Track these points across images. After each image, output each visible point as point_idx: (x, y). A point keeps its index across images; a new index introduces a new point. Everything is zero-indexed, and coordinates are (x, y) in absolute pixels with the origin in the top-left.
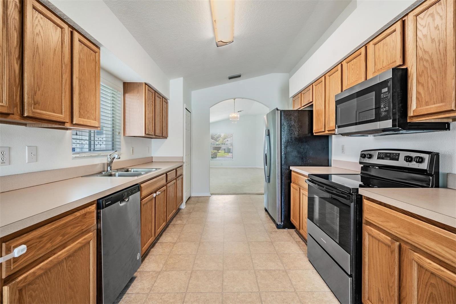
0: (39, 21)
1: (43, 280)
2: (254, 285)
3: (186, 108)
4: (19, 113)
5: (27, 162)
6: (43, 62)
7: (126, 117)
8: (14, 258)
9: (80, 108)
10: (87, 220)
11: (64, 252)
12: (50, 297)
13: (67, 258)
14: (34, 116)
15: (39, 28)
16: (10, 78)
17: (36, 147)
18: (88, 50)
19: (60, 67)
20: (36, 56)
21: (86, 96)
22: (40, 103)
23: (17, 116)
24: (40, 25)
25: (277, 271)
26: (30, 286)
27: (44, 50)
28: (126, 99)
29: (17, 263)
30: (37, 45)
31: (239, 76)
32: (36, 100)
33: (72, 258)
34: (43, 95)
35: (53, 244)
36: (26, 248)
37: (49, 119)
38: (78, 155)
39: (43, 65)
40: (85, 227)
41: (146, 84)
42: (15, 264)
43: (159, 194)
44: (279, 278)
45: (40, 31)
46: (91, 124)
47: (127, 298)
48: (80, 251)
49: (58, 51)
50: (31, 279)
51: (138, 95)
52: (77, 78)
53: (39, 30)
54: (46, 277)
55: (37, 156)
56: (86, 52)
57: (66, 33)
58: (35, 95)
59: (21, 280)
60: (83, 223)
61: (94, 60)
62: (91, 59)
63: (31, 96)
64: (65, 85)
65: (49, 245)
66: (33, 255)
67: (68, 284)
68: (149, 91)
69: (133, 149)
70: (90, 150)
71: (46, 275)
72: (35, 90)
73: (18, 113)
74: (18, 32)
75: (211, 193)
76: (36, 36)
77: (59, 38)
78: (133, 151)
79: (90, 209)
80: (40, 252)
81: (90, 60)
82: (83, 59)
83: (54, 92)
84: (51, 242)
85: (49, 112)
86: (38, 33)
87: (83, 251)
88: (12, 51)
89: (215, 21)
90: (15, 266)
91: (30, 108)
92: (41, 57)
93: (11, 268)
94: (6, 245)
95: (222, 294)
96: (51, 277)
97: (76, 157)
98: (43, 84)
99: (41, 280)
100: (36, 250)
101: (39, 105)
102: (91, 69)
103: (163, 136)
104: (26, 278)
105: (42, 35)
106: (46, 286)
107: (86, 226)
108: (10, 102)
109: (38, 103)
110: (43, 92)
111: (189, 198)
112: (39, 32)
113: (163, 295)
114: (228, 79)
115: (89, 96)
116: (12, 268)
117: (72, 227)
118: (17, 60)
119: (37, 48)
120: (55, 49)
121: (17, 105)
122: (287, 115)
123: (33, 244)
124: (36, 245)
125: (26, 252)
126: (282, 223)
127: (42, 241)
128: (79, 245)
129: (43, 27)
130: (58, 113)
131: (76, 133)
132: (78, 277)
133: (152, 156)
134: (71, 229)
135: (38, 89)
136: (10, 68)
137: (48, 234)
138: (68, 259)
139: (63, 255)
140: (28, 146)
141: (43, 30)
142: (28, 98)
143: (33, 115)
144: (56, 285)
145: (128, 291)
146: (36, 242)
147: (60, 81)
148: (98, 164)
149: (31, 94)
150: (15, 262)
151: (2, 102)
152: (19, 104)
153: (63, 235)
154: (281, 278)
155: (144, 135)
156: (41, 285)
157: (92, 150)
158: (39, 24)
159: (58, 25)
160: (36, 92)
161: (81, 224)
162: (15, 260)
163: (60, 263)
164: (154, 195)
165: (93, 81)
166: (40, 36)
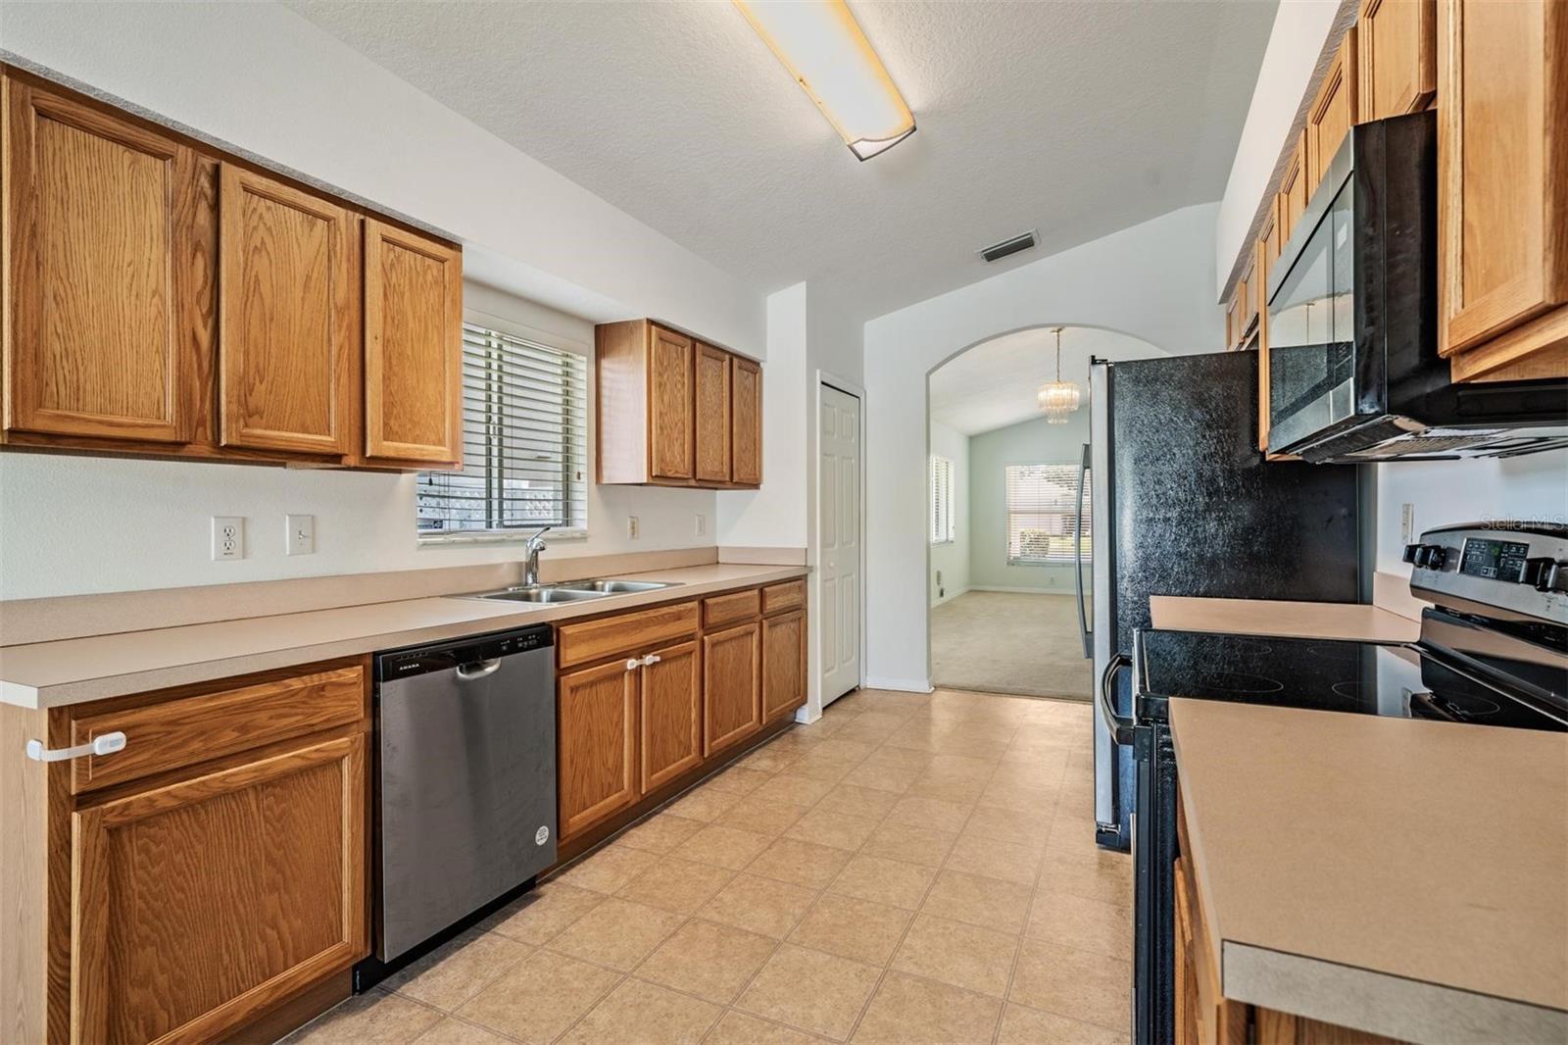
0: (261, 217)
1: (182, 824)
2: (846, 1017)
3: (823, 383)
4: (210, 438)
5: (288, 553)
6: (272, 314)
7: (605, 428)
8: (95, 756)
9: (387, 416)
10: (329, 704)
11: (246, 772)
12: (206, 869)
13: (259, 788)
14: (244, 443)
15: (262, 231)
16: (180, 363)
17: (313, 517)
18: (415, 259)
19: (324, 319)
20: (253, 301)
21: (410, 381)
22: (263, 412)
23: (206, 447)
24: (265, 224)
25: (968, 998)
26: (143, 827)
27: (274, 283)
28: (604, 373)
29: (103, 769)
30: (256, 276)
31: (1027, 244)
32: (251, 406)
33: (278, 790)
34: (274, 392)
35: (211, 745)
36: (125, 741)
37: (289, 448)
38: (441, 539)
39: (272, 319)
40: (322, 719)
41: (651, 322)
42: (99, 771)
43: (655, 663)
44: (953, 1022)
45: (265, 240)
46: (424, 455)
47: (485, 945)
48: (306, 780)
49: (317, 279)
50: (144, 812)
51: (631, 358)
52: (376, 338)
53: (262, 238)
54: (193, 819)
55: (314, 539)
56: (410, 264)
57: (339, 230)
58: (251, 395)
59: (113, 809)
60: (311, 710)
61: (436, 282)
62: (426, 282)
63: (235, 398)
64: (338, 362)
65: (196, 745)
66: (148, 759)
67: (263, 852)
68: (666, 341)
69: (633, 523)
70: (489, 525)
71: (191, 813)
72: (251, 381)
73: (206, 439)
74: (207, 255)
75: (939, 682)
76: (253, 256)
77: (320, 246)
78: (633, 528)
79: (340, 676)
80: (168, 756)
81: (422, 286)
82: (400, 285)
83: (306, 380)
84: (203, 738)
85: (291, 431)
86: (259, 245)
87: (316, 779)
88: (185, 302)
89: (801, 81)
90: (98, 775)
91: (234, 425)
92: (268, 301)
93: (88, 776)
94: (79, 725)
95: (724, 1012)
96: (206, 822)
97: (425, 544)
98: (272, 367)
99: (174, 820)
100: (155, 750)
101: (262, 418)
102: (428, 309)
103: (735, 479)
104: (127, 806)
105: (269, 249)
106: (192, 839)
107: (325, 718)
108: (181, 416)
109: (257, 413)
110: (272, 385)
111: (853, 691)
112: (263, 242)
113: (567, 963)
114: (985, 260)
115: (418, 382)
116: (91, 778)
117: (272, 713)
118: (205, 319)
119: (257, 281)
120: (307, 276)
121: (205, 421)
122: (1137, 381)
123: (149, 734)
124: (157, 739)
125: (124, 750)
126: (1117, 828)
127: (175, 732)
128: (299, 763)
129: (273, 228)
130: (316, 433)
131: (431, 480)
132: (300, 844)
133: (718, 544)
134: (271, 718)
135: (257, 379)
136: (182, 339)
137: (193, 719)
138: (262, 789)
139: (244, 777)
140: (289, 515)
141: (273, 238)
142: (229, 403)
143: (241, 441)
144: (225, 846)
145: (499, 926)
146: (158, 733)
147: (322, 353)
148: (502, 565)
149: (235, 392)
150: (97, 766)
151: (165, 419)
152: (209, 418)
153: (243, 729)
154: (960, 1026)
155: (645, 481)
156: (176, 834)
157: (494, 524)
158: (261, 225)
159: (317, 215)
160: (253, 389)
161: (307, 711)
162: (99, 761)
163: (238, 793)
164: (631, 664)
165: (436, 340)
166: (264, 253)
